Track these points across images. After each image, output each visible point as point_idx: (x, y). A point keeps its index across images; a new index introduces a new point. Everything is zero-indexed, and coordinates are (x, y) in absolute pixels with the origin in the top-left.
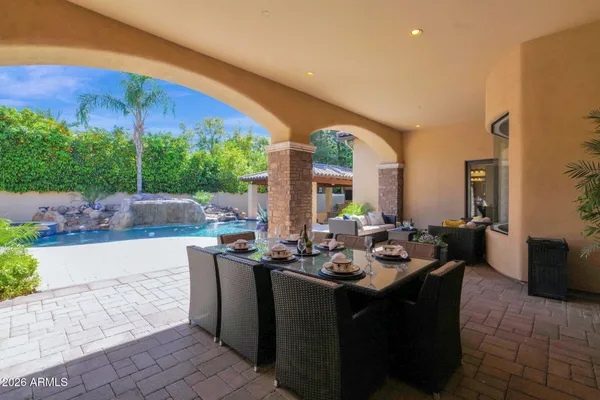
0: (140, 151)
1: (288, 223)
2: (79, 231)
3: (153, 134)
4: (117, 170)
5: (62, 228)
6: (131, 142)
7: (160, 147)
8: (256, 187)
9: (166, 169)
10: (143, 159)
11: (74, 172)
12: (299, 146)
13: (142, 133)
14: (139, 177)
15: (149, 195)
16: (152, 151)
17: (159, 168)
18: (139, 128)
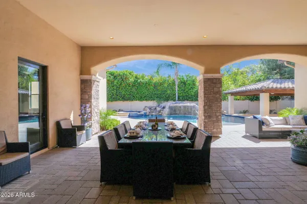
0: (177, 83)
1: (203, 117)
2: (153, 115)
3: (181, 75)
4: (169, 92)
5: (148, 114)
6: (174, 80)
7: (184, 81)
8: (233, 97)
9: (187, 90)
10: (178, 87)
11: (155, 94)
12: (210, 76)
13: (177, 76)
14: (177, 94)
15: (180, 102)
16: (181, 83)
17: (184, 90)
18: (176, 74)
